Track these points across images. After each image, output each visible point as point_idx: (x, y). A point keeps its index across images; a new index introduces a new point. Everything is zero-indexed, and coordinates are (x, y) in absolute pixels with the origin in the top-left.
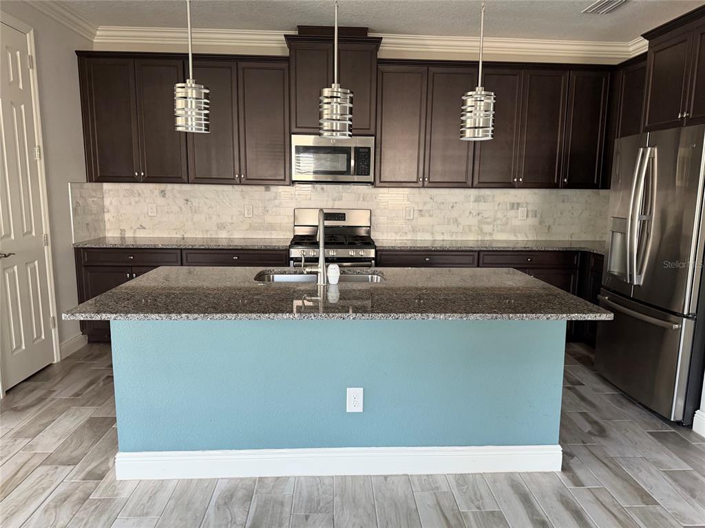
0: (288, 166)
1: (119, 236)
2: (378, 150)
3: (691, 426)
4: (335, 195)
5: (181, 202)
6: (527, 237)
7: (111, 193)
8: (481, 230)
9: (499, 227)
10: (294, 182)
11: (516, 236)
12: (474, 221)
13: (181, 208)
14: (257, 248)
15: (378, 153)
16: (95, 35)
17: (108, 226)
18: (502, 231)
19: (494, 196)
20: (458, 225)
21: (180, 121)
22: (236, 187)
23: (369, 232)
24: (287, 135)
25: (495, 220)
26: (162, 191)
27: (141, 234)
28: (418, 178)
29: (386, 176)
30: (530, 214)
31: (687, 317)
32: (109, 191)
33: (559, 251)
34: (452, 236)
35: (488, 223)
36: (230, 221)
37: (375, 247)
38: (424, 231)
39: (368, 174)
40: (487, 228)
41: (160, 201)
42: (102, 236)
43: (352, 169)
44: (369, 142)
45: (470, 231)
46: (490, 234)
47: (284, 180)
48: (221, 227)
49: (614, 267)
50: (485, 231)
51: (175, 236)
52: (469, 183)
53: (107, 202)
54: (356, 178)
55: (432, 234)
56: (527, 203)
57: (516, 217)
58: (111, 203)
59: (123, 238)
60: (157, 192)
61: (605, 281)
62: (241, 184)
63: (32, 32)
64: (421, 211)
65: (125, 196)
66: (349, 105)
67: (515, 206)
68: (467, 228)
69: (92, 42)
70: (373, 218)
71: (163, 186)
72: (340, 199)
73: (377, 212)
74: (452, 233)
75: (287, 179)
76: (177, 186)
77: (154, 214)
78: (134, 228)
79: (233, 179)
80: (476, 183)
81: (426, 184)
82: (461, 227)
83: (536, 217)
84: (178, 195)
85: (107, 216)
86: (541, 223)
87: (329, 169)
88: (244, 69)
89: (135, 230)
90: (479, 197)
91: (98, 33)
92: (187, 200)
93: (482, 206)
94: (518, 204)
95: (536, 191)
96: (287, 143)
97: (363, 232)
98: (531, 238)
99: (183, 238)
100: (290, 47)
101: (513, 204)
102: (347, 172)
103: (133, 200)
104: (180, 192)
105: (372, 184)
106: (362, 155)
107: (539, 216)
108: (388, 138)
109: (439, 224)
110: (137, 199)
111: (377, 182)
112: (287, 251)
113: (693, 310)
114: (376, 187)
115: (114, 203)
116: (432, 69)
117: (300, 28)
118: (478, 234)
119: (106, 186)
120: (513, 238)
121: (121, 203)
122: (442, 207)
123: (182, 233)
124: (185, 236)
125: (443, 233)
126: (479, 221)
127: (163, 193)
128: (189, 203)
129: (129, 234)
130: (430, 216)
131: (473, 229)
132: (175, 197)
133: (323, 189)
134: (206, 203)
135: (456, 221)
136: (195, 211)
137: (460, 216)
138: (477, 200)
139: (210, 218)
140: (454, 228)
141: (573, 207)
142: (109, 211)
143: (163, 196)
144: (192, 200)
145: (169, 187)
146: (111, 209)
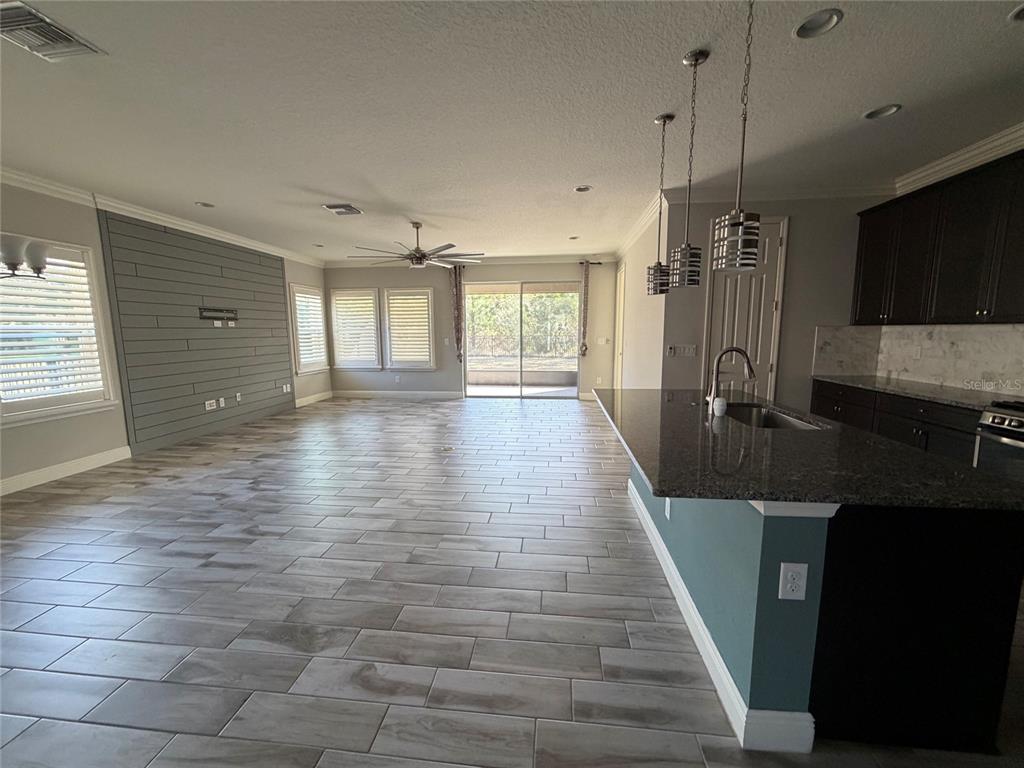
1: (885, 375)
5: (946, 346)
7: (887, 335)
13: (944, 352)
14: (946, 403)
17: (879, 367)
26: (930, 333)
27: (904, 377)
32: (886, 333)
41: (927, 344)
42: (867, 373)
48: (988, 377)
51: (934, 382)
53: (882, 344)
58: (885, 345)
59: (888, 380)
60: (924, 334)
63: (786, 220)
65: (897, 338)
71: (930, 328)
76: (945, 327)
77: (918, 357)
78: (900, 370)
84: (945, 338)
85: (880, 357)
89: (899, 373)
91: (897, 186)
92: (953, 343)
99: (941, 386)
103: (902, 342)
104: (947, 334)
110: (906, 341)
112: (979, 413)
115: (887, 345)
119: (884, 329)
121: (893, 345)
123: (941, 380)
124: (945, 384)
127: (930, 336)
128: (955, 347)
129: (894, 376)
132: (941, 338)
134: (973, 348)
136: (960, 355)
139: (976, 365)
142: (882, 353)
143: (930, 339)
144: (959, 343)
145: (938, 328)
146: (885, 350)
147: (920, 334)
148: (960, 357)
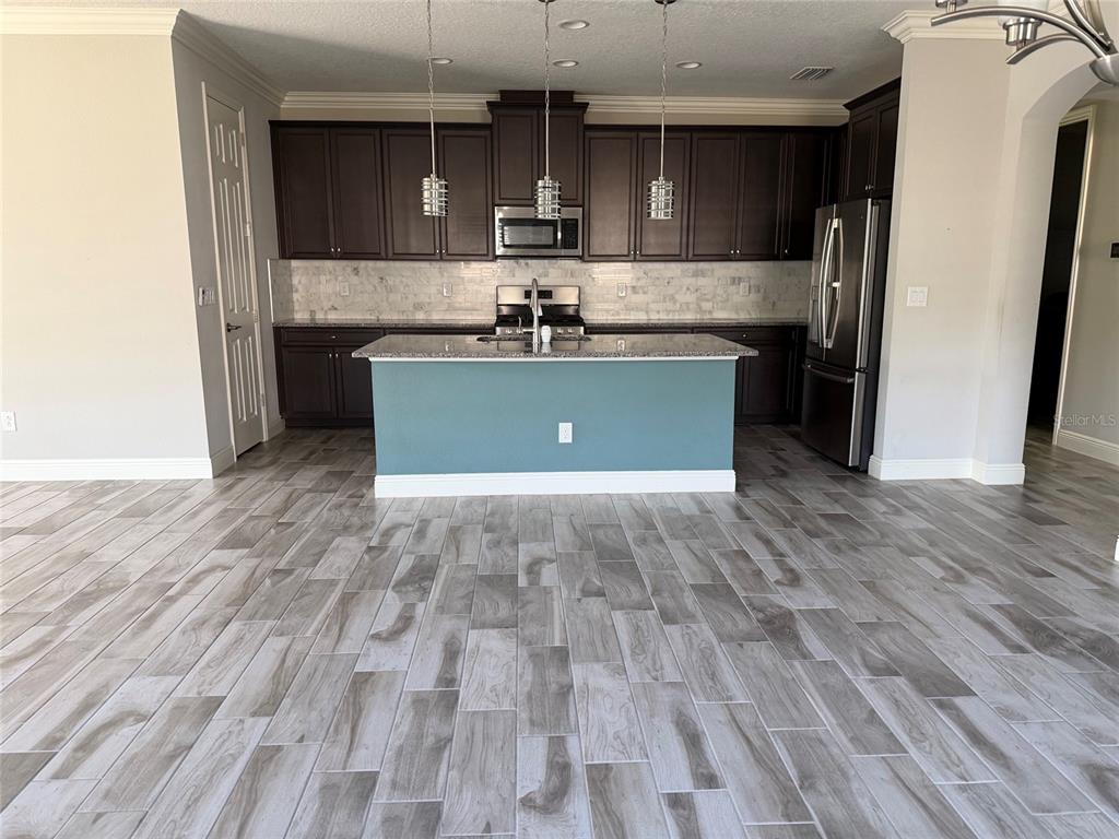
0: (490, 239)
2: (586, 221)
3: (866, 471)
4: (541, 271)
5: (376, 281)
6: (750, 314)
7: (300, 272)
8: (700, 308)
9: (720, 304)
10: (496, 258)
11: (737, 313)
12: (691, 298)
13: (375, 287)
15: (586, 225)
16: (283, 100)
17: (296, 308)
18: (723, 309)
19: (713, 270)
20: (675, 302)
21: (426, 208)
22: (434, 263)
23: (577, 311)
24: (490, 209)
25: (714, 297)
26: (355, 269)
27: (333, 316)
28: (629, 252)
29: (596, 250)
30: (753, 290)
31: (859, 371)
32: (298, 268)
33: (775, 327)
34: (668, 315)
35: (708, 300)
36: (428, 300)
37: (584, 325)
38: (638, 309)
39: (576, 248)
40: (707, 306)
41: (355, 280)
42: (291, 317)
43: (559, 242)
44: (577, 213)
45: (688, 309)
46: (710, 312)
47: (487, 255)
48: (418, 307)
49: (813, 336)
50: (704, 308)
51: (369, 317)
52: (684, 256)
53: (295, 281)
54: (563, 252)
55: (647, 312)
56: (750, 278)
57: (738, 293)
58: (300, 282)
59: (313, 319)
60: (349, 270)
61: (809, 350)
62: (441, 259)
63: (242, 109)
64: (634, 287)
65: (314, 274)
66: (557, 193)
67: (736, 281)
68: (684, 307)
69: (279, 108)
70: (582, 296)
71: (355, 263)
72: (546, 276)
73: (587, 289)
74: (668, 312)
75: (491, 254)
76: (371, 264)
78: (326, 308)
79: (434, 255)
80: (690, 256)
81: (638, 257)
82: (678, 305)
83: (759, 291)
84: (373, 273)
85: (296, 296)
86: (765, 299)
87: (531, 242)
88: (444, 136)
89: (326, 312)
90: (697, 271)
91: (286, 99)
92: (382, 279)
93: (701, 281)
94: (740, 278)
95: (759, 263)
96: (490, 215)
97: (571, 311)
98: (754, 316)
99: (378, 320)
100: (492, 113)
101: (734, 279)
102: (554, 246)
103: (323, 278)
104: (374, 269)
105: (581, 258)
106: (570, 227)
107: (762, 290)
108: (596, 209)
109: (653, 302)
110: (328, 277)
111: (586, 255)
113: (864, 365)
114: (584, 261)
115: (303, 282)
116: (643, 135)
117: (503, 93)
118: (697, 312)
119: (294, 263)
120: (734, 316)
121: (310, 281)
122: (657, 283)
123: (377, 314)
124: (380, 318)
125: (658, 312)
126: (698, 298)
127: (356, 271)
128: (384, 281)
129: (319, 315)
130: (645, 293)
131: (691, 306)
132: (369, 275)
133: (527, 264)
134: (402, 282)
135: (673, 299)
136: (390, 290)
137: (677, 293)
138: (696, 274)
139: (406, 298)
140: (669, 305)
141: (800, 282)
142: (297, 291)
143: (357, 274)
144: (387, 278)
145: (363, 264)
146: (300, 288)
147: (344, 269)
148: (391, 291)
